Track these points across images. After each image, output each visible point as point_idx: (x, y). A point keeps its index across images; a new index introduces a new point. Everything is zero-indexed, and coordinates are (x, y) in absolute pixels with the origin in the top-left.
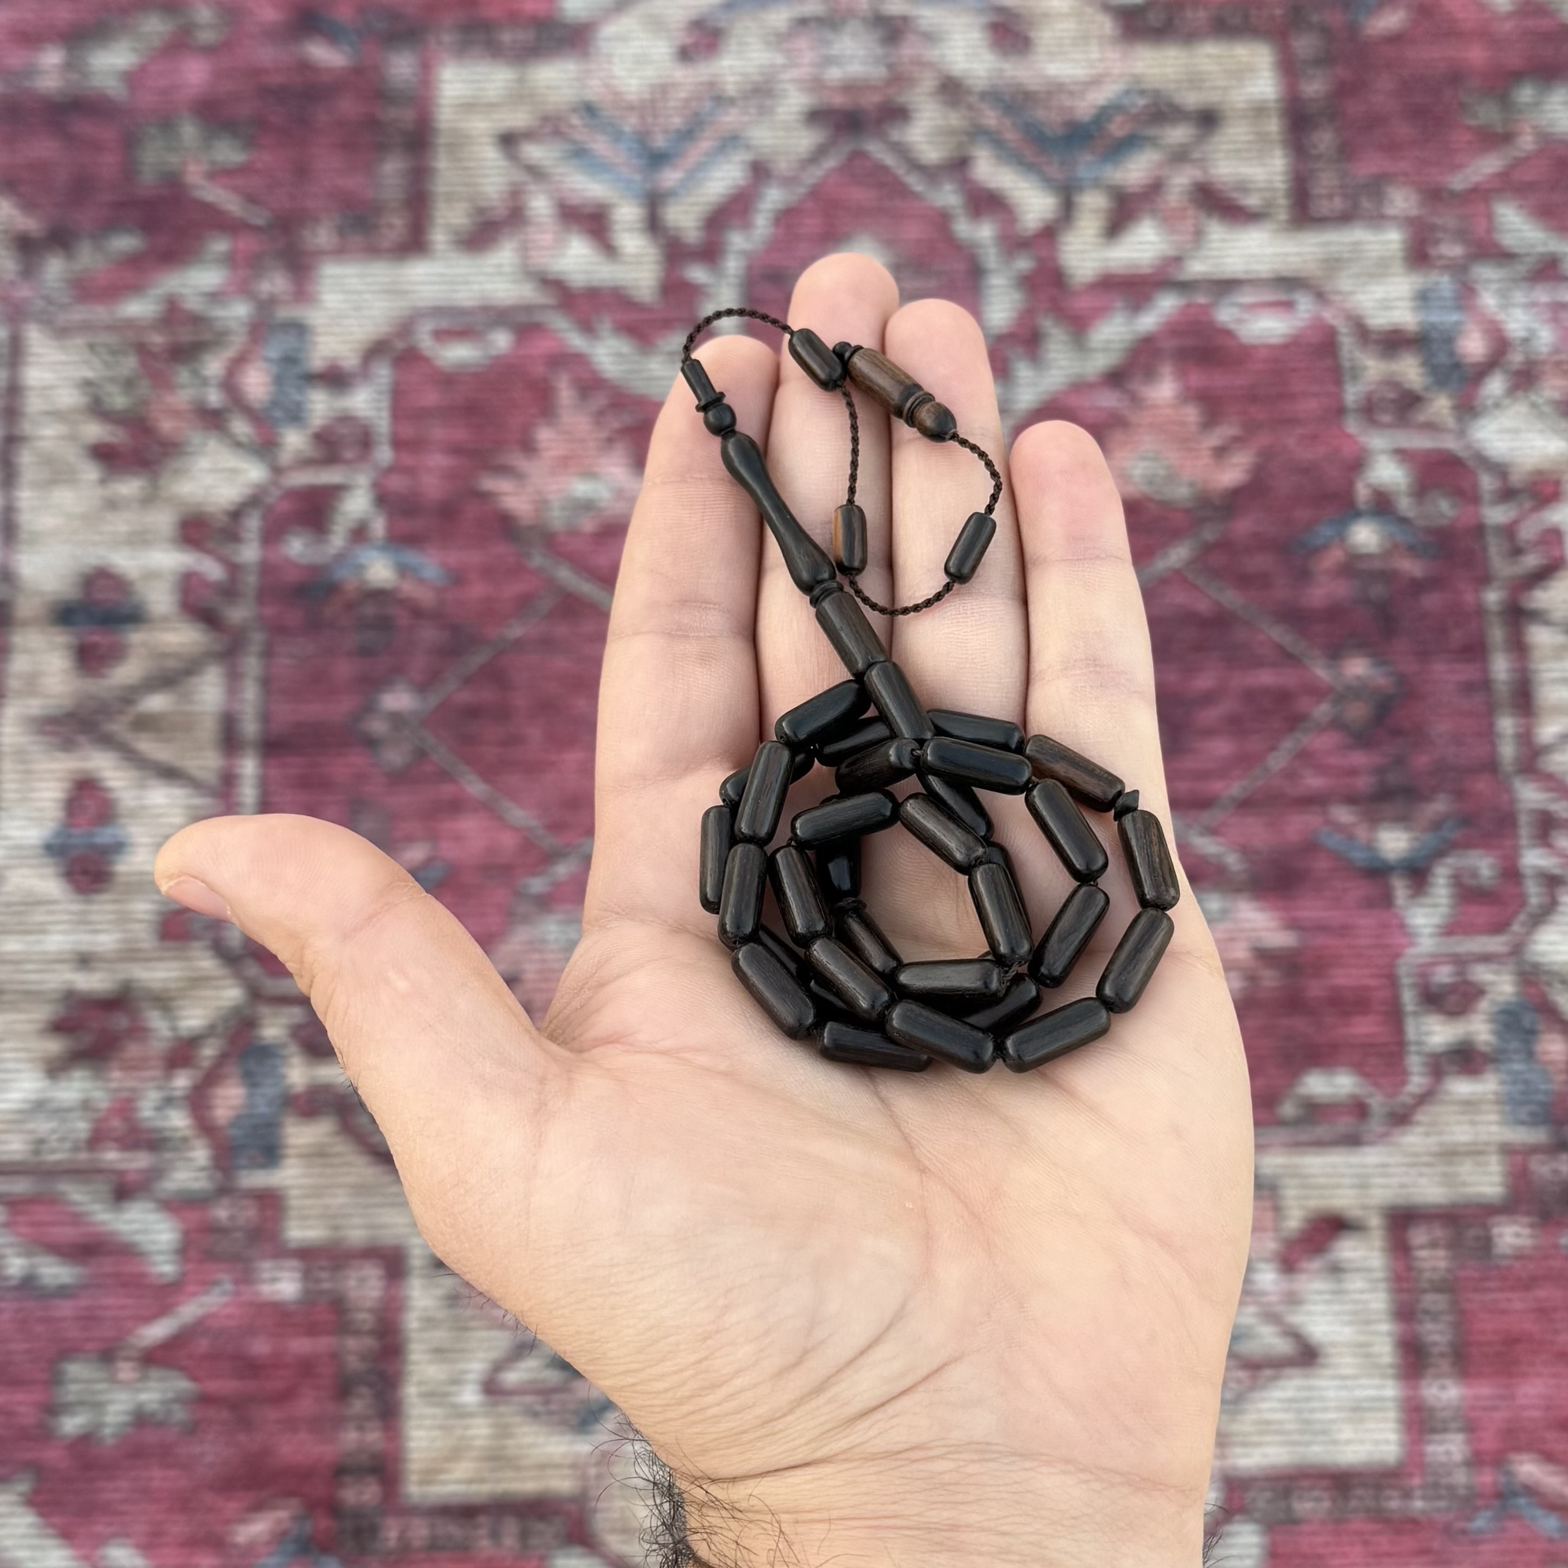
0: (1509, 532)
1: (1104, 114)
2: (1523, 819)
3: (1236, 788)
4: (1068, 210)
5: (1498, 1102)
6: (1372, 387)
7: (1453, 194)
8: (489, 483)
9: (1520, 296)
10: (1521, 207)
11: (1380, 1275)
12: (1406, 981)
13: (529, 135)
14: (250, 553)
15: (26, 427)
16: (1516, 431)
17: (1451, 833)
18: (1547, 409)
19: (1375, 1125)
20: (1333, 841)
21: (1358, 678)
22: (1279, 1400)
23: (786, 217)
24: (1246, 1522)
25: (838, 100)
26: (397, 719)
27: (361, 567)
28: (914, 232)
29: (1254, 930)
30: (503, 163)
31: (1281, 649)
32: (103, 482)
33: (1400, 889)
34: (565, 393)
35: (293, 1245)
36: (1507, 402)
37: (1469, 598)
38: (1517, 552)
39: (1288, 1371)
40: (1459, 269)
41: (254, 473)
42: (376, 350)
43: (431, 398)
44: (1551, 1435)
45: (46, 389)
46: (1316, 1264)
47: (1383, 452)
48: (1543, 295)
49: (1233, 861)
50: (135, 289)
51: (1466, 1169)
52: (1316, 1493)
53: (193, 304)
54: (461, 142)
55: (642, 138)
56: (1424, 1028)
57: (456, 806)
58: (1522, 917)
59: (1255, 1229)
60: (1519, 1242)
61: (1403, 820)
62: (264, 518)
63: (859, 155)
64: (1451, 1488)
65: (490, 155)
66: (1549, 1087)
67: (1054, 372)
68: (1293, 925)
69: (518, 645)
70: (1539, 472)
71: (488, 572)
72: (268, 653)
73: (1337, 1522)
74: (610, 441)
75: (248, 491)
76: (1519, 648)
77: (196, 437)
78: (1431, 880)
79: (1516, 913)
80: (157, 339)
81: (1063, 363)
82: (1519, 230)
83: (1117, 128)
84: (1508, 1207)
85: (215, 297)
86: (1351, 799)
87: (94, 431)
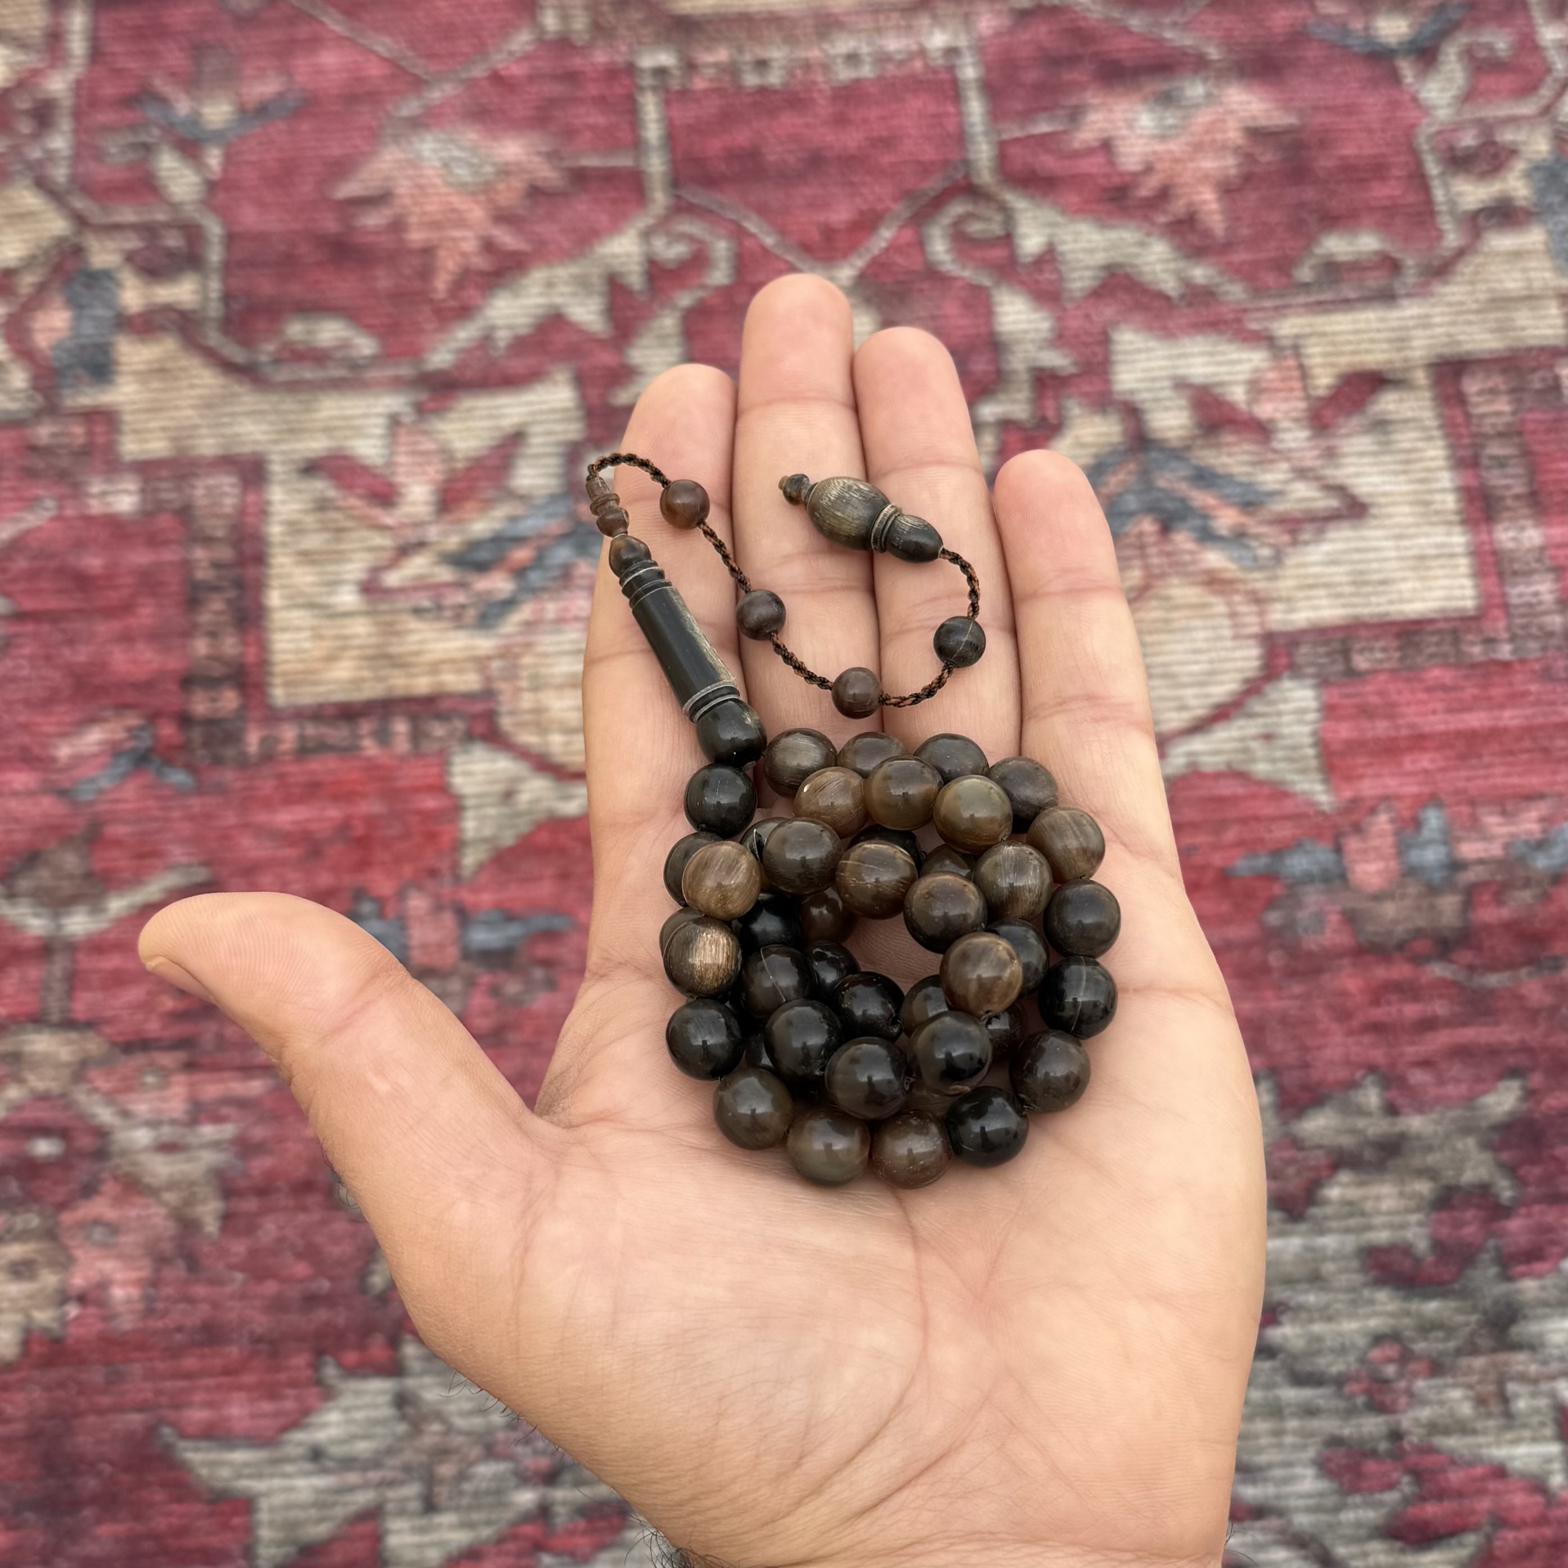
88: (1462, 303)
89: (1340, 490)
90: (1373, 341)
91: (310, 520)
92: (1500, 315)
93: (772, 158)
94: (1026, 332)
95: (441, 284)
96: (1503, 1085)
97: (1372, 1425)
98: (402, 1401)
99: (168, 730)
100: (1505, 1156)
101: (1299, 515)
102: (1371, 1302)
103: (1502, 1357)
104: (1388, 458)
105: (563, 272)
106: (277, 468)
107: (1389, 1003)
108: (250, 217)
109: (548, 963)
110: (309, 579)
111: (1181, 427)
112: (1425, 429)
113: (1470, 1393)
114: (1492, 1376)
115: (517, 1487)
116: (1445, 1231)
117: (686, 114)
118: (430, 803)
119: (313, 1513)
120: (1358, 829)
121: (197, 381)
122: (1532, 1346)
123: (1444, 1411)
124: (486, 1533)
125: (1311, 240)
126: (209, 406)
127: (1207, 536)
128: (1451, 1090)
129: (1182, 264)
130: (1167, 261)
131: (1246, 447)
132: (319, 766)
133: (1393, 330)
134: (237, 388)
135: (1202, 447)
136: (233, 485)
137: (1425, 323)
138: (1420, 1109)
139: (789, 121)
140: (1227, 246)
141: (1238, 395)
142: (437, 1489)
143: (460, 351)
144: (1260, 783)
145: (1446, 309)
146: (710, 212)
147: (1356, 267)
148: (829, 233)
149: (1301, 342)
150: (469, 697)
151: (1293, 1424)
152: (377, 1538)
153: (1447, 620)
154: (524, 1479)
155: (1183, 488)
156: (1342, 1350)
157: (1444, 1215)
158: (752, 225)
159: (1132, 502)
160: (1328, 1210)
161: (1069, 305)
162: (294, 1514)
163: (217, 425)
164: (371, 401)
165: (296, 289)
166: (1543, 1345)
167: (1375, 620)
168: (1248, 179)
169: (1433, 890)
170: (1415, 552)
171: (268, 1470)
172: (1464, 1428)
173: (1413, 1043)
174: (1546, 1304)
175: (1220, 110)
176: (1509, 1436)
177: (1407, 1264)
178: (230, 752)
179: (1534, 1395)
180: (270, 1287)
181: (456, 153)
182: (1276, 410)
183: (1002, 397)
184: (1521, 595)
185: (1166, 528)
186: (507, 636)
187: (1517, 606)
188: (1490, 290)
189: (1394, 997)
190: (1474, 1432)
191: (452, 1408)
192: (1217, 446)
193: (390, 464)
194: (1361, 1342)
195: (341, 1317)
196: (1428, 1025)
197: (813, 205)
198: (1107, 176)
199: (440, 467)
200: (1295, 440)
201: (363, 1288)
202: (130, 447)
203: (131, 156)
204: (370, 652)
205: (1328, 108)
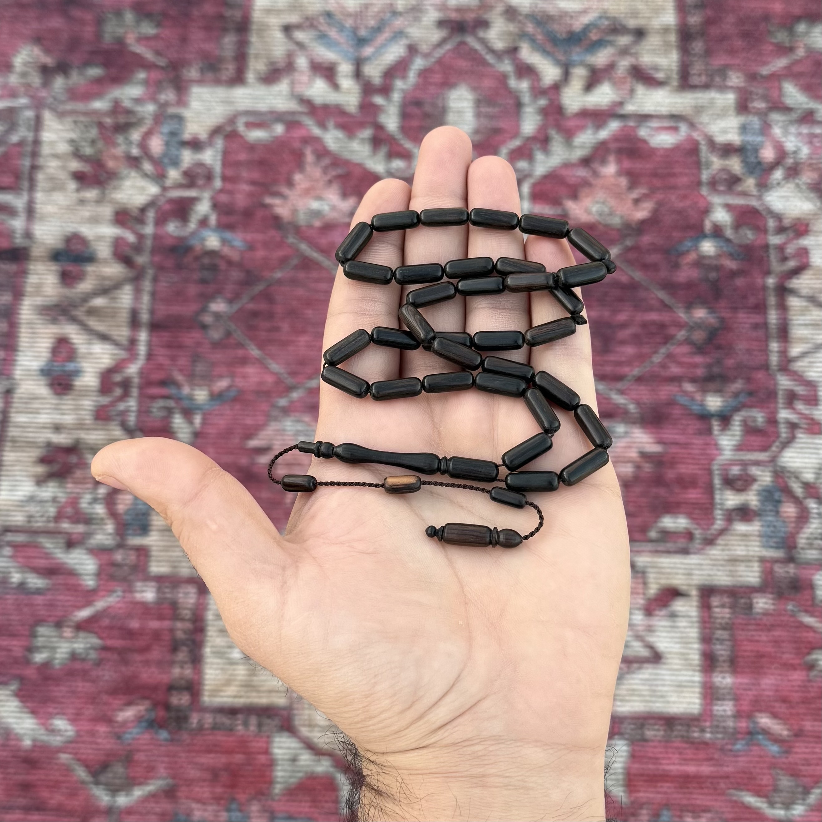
0: (781, 248)
1: (587, 28)
2: (780, 394)
3: (636, 371)
4: (566, 76)
5: (760, 536)
6: (714, 172)
7: (763, 77)
8: (268, 200)
9: (793, 129)
10: (796, 85)
11: (695, 619)
12: (717, 472)
13: (298, 27)
14: (149, 229)
15: (41, 161)
16: (787, 198)
17: (743, 398)
18: (804, 187)
19: (697, 544)
20: (682, 400)
21: (700, 318)
22: (641, 679)
23: (424, 73)
24: (620, 739)
25: (454, 16)
26: (217, 316)
27: (203, 239)
28: (487, 83)
29: (640, 443)
30: (285, 40)
31: (662, 302)
32: (78, 190)
33: (716, 425)
34: (310, 157)
35: (152, 574)
36: (783, 182)
37: (759, 281)
38: (784, 259)
39: (646, 665)
40: (763, 115)
41: (153, 189)
42: (216, 131)
43: (243, 156)
44: (777, 705)
45: (52, 143)
46: (663, 612)
47: (720, 204)
48: (805, 130)
49: (632, 407)
50: (98, 95)
51: (741, 568)
52: (656, 727)
53: (127, 104)
54: (264, 28)
55: (355, 30)
56: (725, 497)
57: (244, 361)
58: (777, 444)
59: (632, 593)
60: (766, 606)
61: (719, 391)
62: (157, 212)
63: (463, 43)
64: (724, 728)
65: (279, 35)
66: (787, 529)
67: (555, 157)
68: (660, 442)
69: (279, 282)
70: (799, 219)
71: (266, 245)
72: (155, 280)
73: (667, 741)
74: (330, 182)
75: (149, 198)
76: (783, 307)
77: (125, 171)
78: (733, 423)
79: (774, 442)
80: (108, 121)
81: (561, 153)
82: (795, 96)
83: (594, 36)
84: (761, 589)
85: (138, 101)
86: (693, 380)
87: (75, 165)
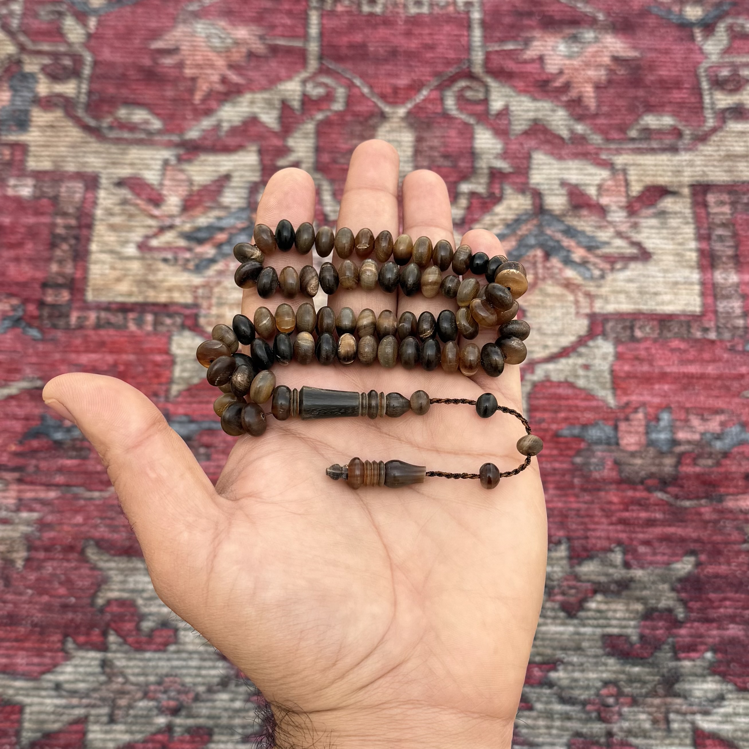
88: (711, 156)
89: (638, 245)
90: (664, 171)
91: (117, 209)
92: (730, 163)
93: (372, 49)
94: (489, 149)
95: (198, 97)
96: (686, 559)
97: (598, 728)
98: (104, 664)
99: (32, 308)
100: (683, 595)
101: (616, 255)
102: (605, 664)
103: (669, 700)
104: (665, 231)
105: (259, 96)
106: (104, 181)
107: (633, 510)
108: (107, 55)
109: (207, 446)
110: (112, 239)
111: (562, 205)
112: (685, 218)
113: (651, 717)
114: (663, 709)
115: (157, 715)
116: (647, 631)
117: (331, 23)
118: (159, 358)
119: (52, 717)
120: (627, 419)
121: (69, 134)
122: (685, 696)
123: (636, 724)
124: (139, 737)
125: (639, 116)
126: (73, 147)
127: (568, 262)
128: (659, 558)
129: (572, 122)
130: (565, 120)
131: (593, 218)
132: (105, 334)
133: (675, 166)
134: (89, 139)
135: (570, 216)
136: (80, 188)
137: (691, 164)
138: (642, 567)
139: (382, 32)
140: (596, 116)
141: (592, 191)
142: (117, 712)
143: (204, 131)
144: (580, 389)
145: (703, 158)
146: (338, 73)
147: (660, 132)
148: (396, 90)
149: (627, 167)
150: (186, 306)
151: (558, 723)
152: (84, 733)
153: (685, 315)
154: (161, 711)
155: (559, 236)
156: (587, 688)
157: (648, 623)
158: (358, 82)
159: (532, 241)
160: (590, 614)
161: (513, 138)
162: (43, 717)
163: (77, 157)
164: (154, 152)
165: (125, 92)
166: (691, 696)
167: (649, 312)
168: (610, 82)
169: (661, 454)
170: (673, 279)
171: (32, 693)
172: (645, 735)
173: (643, 532)
174: (695, 675)
175: (600, 45)
176: (667, 741)
177: (626, 647)
178: (61, 323)
179: (683, 721)
180: (45, 598)
181: (214, 31)
182: (611, 201)
183: (473, 180)
184: (724, 307)
185: (547, 256)
186: (209, 277)
187: (722, 313)
188: (727, 151)
189: (635, 508)
190: (650, 737)
191: (129, 671)
192: (580, 217)
193: (161, 185)
194: (599, 684)
195: (79, 617)
196: (651, 523)
197: (390, 75)
198: (539, 74)
199: (186, 188)
200: (619, 217)
201: (92, 604)
202: (32, 164)
203: (52, 17)
204: (138, 278)
205: (656, 50)
